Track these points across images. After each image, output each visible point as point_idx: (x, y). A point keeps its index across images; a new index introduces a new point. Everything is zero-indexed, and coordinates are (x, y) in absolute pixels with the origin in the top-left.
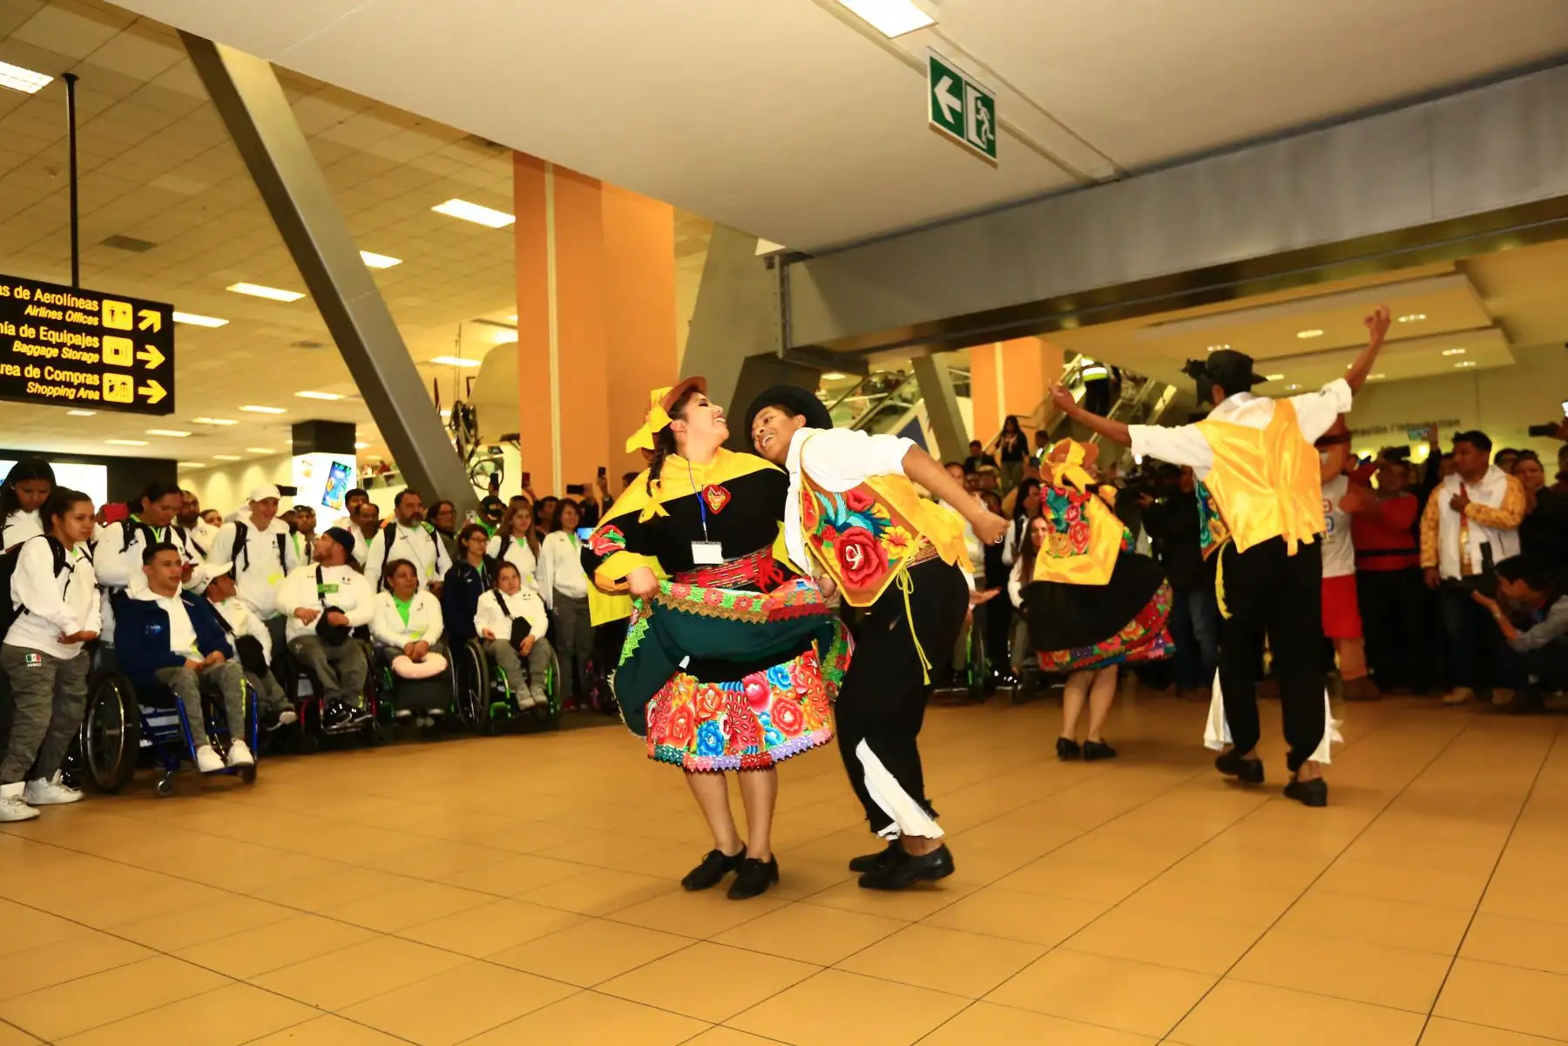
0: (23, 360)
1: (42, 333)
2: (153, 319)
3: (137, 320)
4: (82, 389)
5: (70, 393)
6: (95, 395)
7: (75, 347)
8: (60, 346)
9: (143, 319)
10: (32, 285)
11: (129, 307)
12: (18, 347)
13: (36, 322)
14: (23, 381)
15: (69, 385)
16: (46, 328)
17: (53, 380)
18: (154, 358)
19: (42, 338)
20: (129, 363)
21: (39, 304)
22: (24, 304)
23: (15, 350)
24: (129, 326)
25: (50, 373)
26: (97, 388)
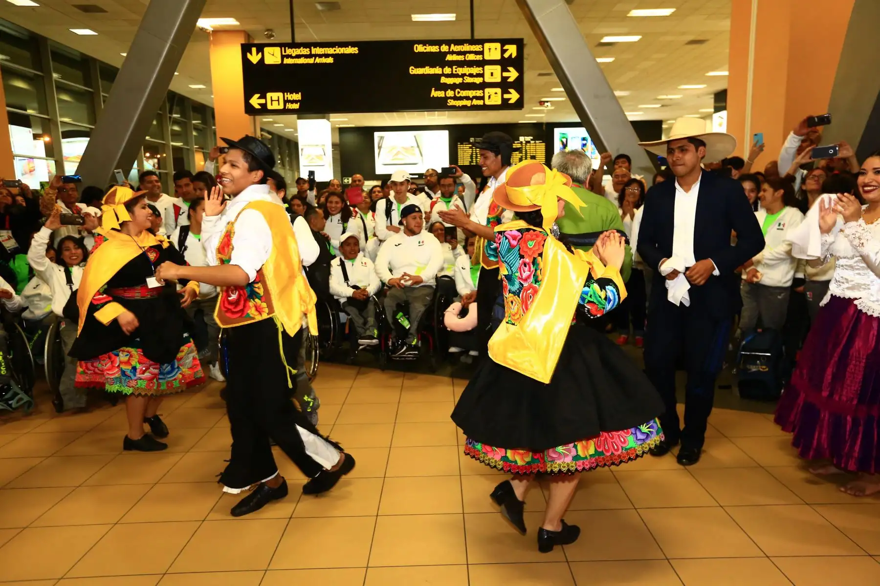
0: (445, 87)
1: (454, 70)
2: (512, 50)
3: (503, 51)
4: (474, 100)
5: (468, 103)
6: (480, 103)
7: (471, 75)
8: (463, 75)
9: (507, 50)
10: (448, 43)
11: (498, 45)
12: (443, 80)
13: (451, 64)
14: (446, 98)
15: (467, 98)
16: (456, 67)
17: (460, 96)
18: (513, 74)
19: (454, 72)
20: (499, 80)
21: (453, 53)
22: (445, 54)
23: (442, 82)
24: (498, 57)
25: (459, 93)
26: (482, 98)
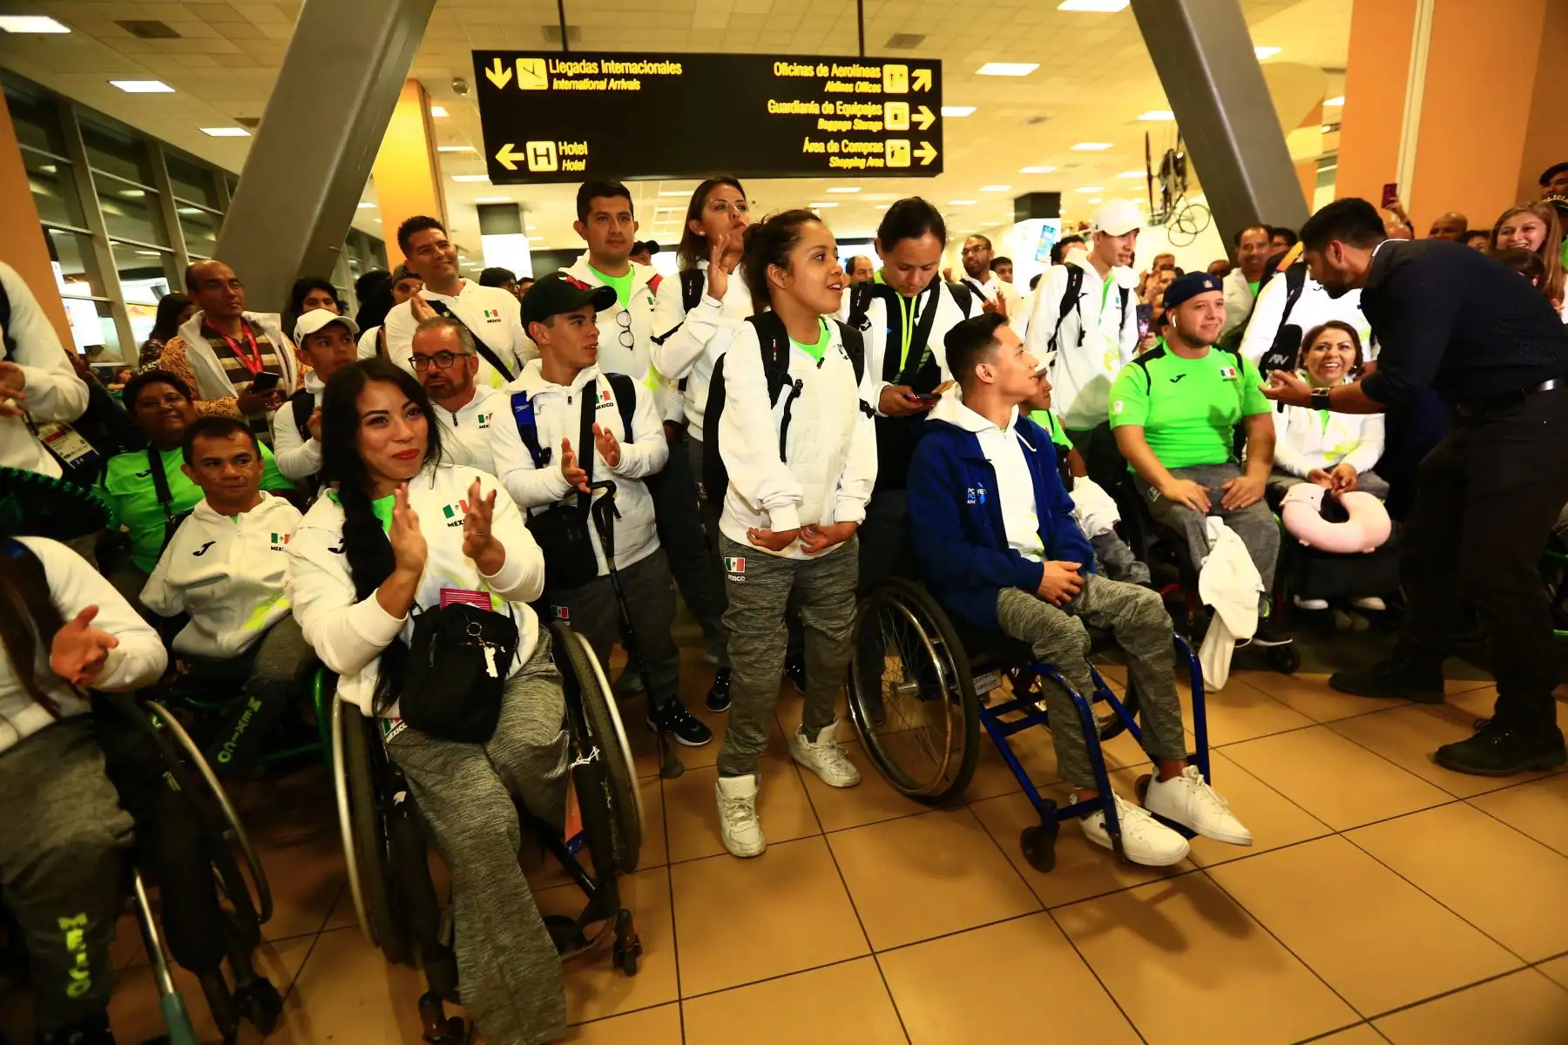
0: (825, 137)
1: (839, 107)
2: (924, 78)
3: (912, 80)
4: (871, 158)
5: (861, 163)
6: (879, 163)
7: (864, 118)
8: (852, 118)
9: (916, 78)
10: (829, 61)
11: (904, 69)
12: (823, 124)
13: (834, 98)
14: (827, 155)
15: (860, 155)
16: (841, 102)
17: (849, 152)
18: (926, 118)
19: (839, 112)
20: (905, 126)
21: (835, 79)
22: (824, 80)
23: (819, 127)
24: (904, 89)
25: (846, 146)
26: (882, 155)
